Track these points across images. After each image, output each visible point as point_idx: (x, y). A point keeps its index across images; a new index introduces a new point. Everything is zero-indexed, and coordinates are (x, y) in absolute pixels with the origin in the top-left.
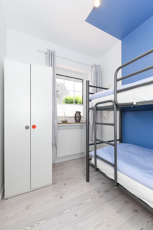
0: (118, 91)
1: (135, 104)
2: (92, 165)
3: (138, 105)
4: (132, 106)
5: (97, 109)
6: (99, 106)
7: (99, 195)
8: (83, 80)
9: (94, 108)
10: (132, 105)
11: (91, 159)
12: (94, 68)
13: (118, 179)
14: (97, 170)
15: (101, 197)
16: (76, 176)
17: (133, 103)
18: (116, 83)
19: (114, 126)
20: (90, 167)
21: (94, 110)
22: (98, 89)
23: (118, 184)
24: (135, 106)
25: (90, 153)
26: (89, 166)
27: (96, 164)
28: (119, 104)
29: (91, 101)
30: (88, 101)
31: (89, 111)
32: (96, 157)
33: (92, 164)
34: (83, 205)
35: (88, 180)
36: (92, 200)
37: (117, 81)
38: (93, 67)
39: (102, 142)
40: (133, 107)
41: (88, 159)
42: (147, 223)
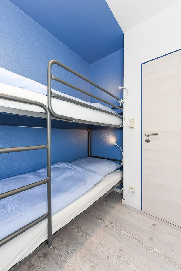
4: (69, 122)
42: (59, 245)
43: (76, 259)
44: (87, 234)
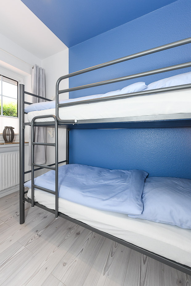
0: (59, 105)
1: (76, 121)
2: (29, 200)
3: (78, 123)
5: (35, 124)
6: (37, 121)
7: (37, 235)
8: (18, 82)
9: (31, 123)
10: (73, 123)
11: (27, 192)
12: (34, 70)
13: (60, 207)
14: (35, 204)
15: (40, 236)
16: (3, 223)
17: (74, 120)
18: (58, 95)
19: (55, 146)
20: (26, 203)
21: (30, 126)
22: (41, 99)
23: (59, 214)
24: (76, 125)
25: (25, 184)
26: (23, 201)
27: (34, 197)
28: (61, 121)
29: (27, 113)
30: (22, 113)
31: (24, 127)
32: (34, 187)
33: (28, 198)
34: (11, 260)
35: (22, 221)
36: (26, 247)
37: (59, 92)
38: (33, 68)
39: (41, 168)
40: (75, 124)
41: (23, 192)
42: (87, 241)
43: (77, 261)
44: (107, 267)
